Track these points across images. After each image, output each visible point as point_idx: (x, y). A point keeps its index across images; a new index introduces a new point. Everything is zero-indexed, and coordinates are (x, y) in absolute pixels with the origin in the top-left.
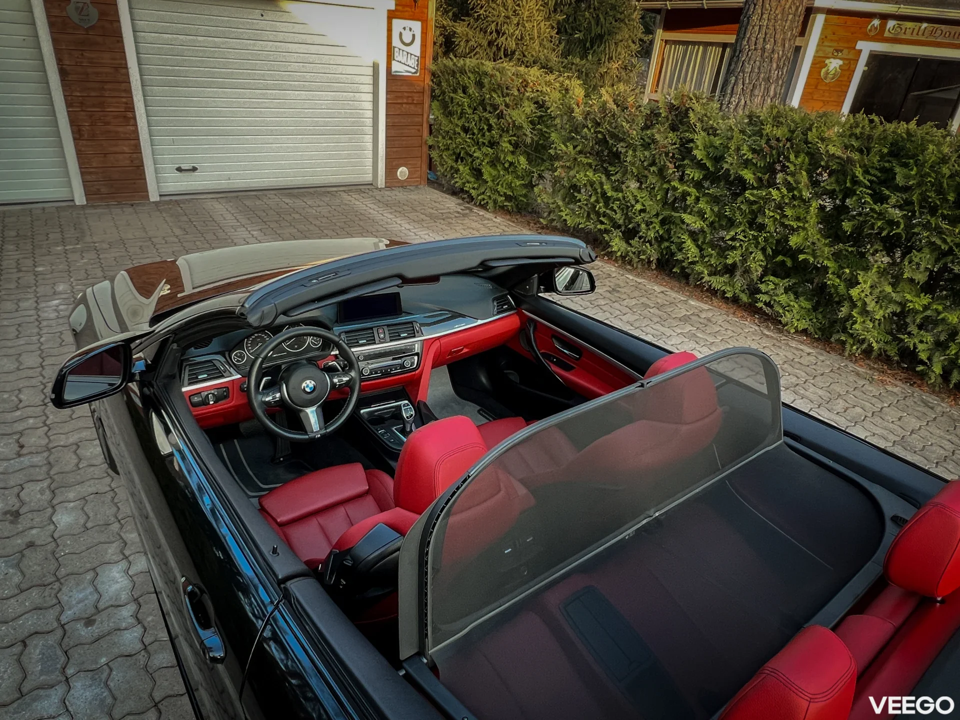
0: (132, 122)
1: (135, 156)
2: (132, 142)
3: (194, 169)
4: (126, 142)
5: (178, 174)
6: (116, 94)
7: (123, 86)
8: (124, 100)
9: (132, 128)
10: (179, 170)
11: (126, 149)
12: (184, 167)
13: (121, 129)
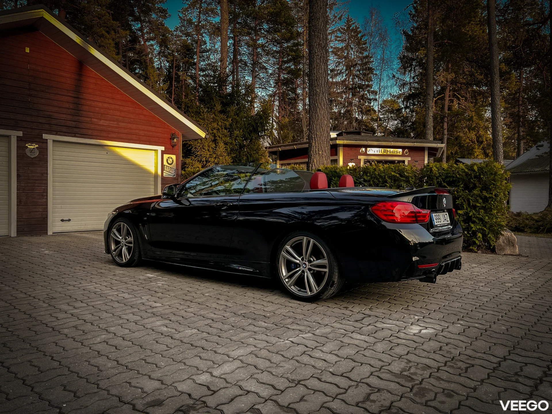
0: (45, 197)
1: (44, 213)
2: (44, 207)
3: (69, 220)
4: (41, 207)
5: (61, 223)
6: (40, 185)
7: (44, 182)
8: (43, 188)
9: (46, 200)
10: (62, 220)
11: (41, 210)
12: (65, 219)
13: (40, 201)
